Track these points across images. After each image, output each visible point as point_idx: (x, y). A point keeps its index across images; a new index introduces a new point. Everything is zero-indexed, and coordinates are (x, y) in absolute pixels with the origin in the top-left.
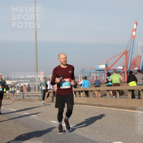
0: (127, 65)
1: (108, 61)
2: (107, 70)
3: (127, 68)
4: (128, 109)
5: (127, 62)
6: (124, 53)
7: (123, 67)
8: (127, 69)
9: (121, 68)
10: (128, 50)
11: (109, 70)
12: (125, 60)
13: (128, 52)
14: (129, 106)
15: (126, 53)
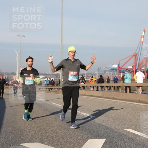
0: (136, 66)
1: (120, 62)
2: (119, 69)
3: (136, 67)
4: (136, 102)
5: (136, 63)
6: (134, 56)
7: (132, 67)
8: (135, 69)
9: (131, 67)
10: (137, 52)
11: (121, 69)
12: (134, 61)
13: (137, 55)
14: (138, 99)
15: (135, 55)
